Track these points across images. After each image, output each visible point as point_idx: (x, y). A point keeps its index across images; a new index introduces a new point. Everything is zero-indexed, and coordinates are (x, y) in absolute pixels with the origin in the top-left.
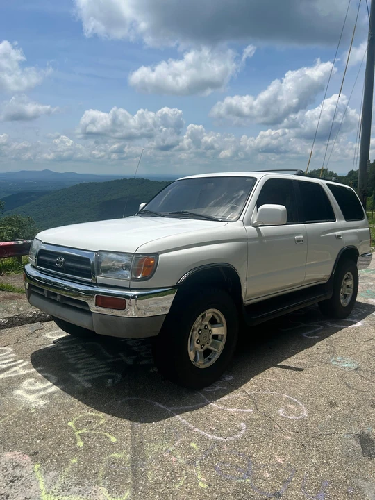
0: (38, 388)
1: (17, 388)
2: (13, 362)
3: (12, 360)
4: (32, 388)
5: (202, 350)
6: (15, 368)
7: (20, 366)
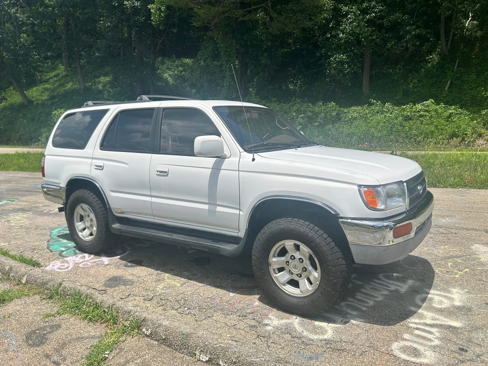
0: (441, 298)
1: (454, 307)
2: (417, 329)
3: (417, 332)
4: (445, 300)
6: (428, 321)
7: (422, 321)
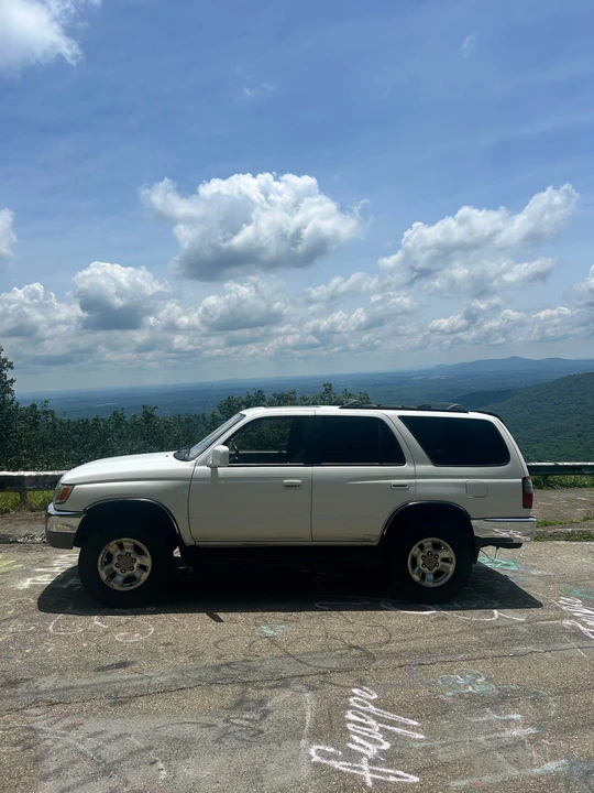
5: (125, 575)
